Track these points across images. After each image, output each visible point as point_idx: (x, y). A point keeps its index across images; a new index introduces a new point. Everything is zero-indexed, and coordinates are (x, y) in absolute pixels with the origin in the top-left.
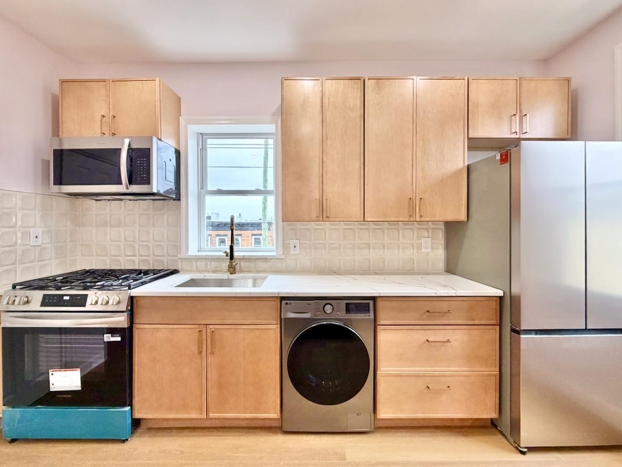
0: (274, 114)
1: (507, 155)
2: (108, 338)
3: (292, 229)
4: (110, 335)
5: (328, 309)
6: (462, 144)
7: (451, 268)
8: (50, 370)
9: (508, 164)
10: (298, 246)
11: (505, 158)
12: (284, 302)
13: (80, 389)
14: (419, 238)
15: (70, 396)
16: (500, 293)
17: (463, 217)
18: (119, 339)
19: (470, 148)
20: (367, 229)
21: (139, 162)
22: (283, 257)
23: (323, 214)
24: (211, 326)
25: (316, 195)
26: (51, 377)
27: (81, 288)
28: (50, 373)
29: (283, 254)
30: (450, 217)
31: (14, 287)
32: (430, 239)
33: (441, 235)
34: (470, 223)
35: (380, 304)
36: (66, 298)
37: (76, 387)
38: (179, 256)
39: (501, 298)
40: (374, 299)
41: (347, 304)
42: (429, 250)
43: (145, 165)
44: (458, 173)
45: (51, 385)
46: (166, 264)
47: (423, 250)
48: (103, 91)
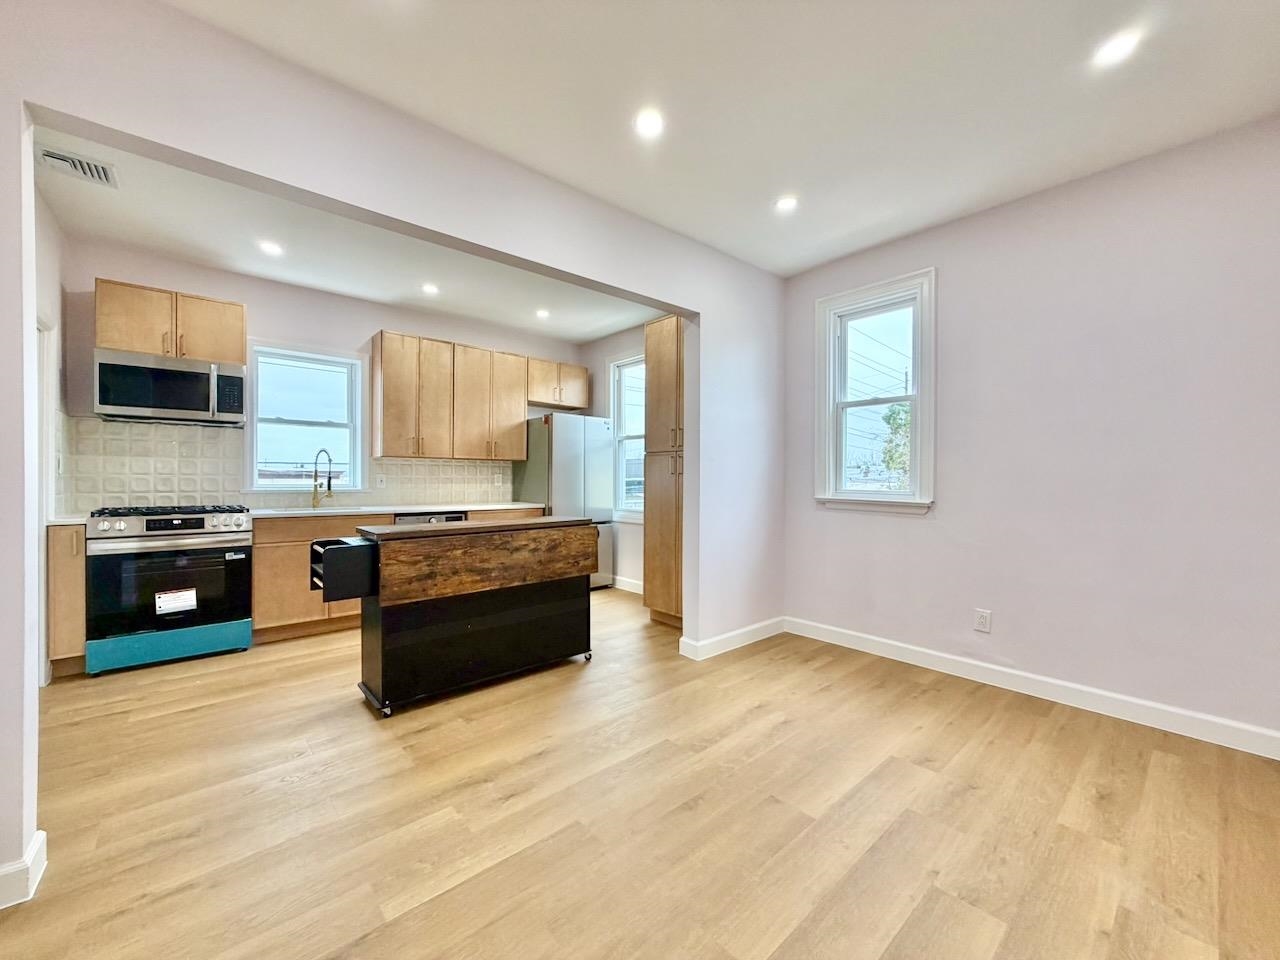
0: (361, 350)
2: (229, 556)
3: (378, 464)
4: (233, 553)
6: (523, 405)
7: (515, 499)
8: (156, 594)
9: (548, 425)
10: (385, 480)
11: (547, 420)
12: (397, 519)
13: (195, 607)
14: (493, 474)
15: (183, 616)
16: (543, 506)
17: (524, 458)
18: (243, 556)
19: (529, 405)
22: (369, 491)
23: (419, 451)
25: (413, 435)
26: (157, 600)
28: (157, 597)
29: (370, 488)
30: (515, 458)
31: (93, 515)
32: (501, 475)
33: (509, 472)
34: (529, 463)
36: (175, 522)
37: (191, 606)
38: (242, 491)
39: (544, 509)
40: (464, 512)
42: (500, 484)
43: (236, 394)
44: (521, 424)
45: (157, 608)
46: (221, 500)
47: (496, 484)
48: (167, 304)
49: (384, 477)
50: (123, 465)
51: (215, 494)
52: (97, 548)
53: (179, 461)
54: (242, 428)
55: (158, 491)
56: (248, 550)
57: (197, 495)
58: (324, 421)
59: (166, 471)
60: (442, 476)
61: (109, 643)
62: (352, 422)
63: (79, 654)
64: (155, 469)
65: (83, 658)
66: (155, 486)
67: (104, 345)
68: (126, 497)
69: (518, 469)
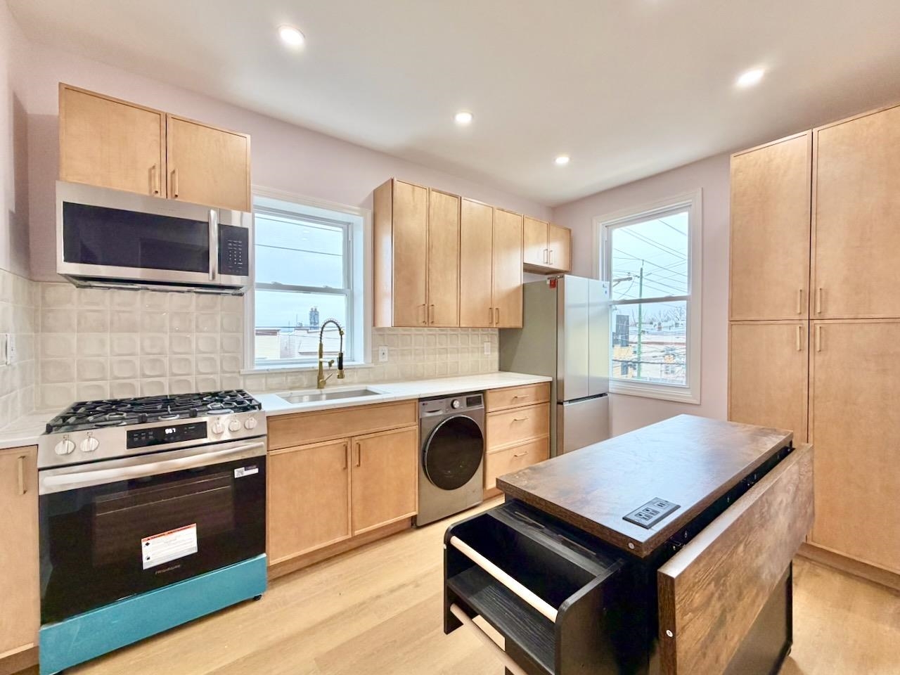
1: (555, 282)
2: (239, 473)
3: (380, 335)
4: (243, 468)
5: (456, 404)
6: (520, 268)
8: (142, 540)
9: (556, 289)
10: (386, 352)
11: (554, 284)
12: (420, 403)
13: (195, 551)
14: (482, 343)
15: (179, 566)
16: (550, 379)
17: (520, 325)
18: (256, 471)
19: (525, 270)
20: (446, 335)
21: (230, 244)
22: (373, 365)
24: (356, 438)
25: (423, 301)
26: (144, 548)
27: (188, 415)
28: (143, 544)
29: (372, 362)
30: (512, 325)
31: (49, 427)
32: (489, 343)
33: (496, 339)
34: (525, 330)
35: (490, 396)
36: (168, 431)
37: (191, 549)
38: (243, 371)
39: (550, 382)
40: (483, 392)
41: (467, 399)
42: (489, 353)
43: (240, 249)
45: (145, 561)
46: (219, 385)
47: (485, 353)
48: (154, 127)
49: (386, 349)
50: (102, 343)
51: (212, 376)
52: (53, 483)
53: (170, 337)
54: (241, 295)
55: (144, 376)
56: (260, 462)
57: (191, 379)
58: (321, 286)
59: (155, 351)
60: (438, 346)
61: (75, 625)
62: (349, 288)
63: (31, 646)
64: (142, 349)
65: (34, 652)
66: (142, 369)
67: (70, 179)
68: (106, 385)
69: (507, 337)
